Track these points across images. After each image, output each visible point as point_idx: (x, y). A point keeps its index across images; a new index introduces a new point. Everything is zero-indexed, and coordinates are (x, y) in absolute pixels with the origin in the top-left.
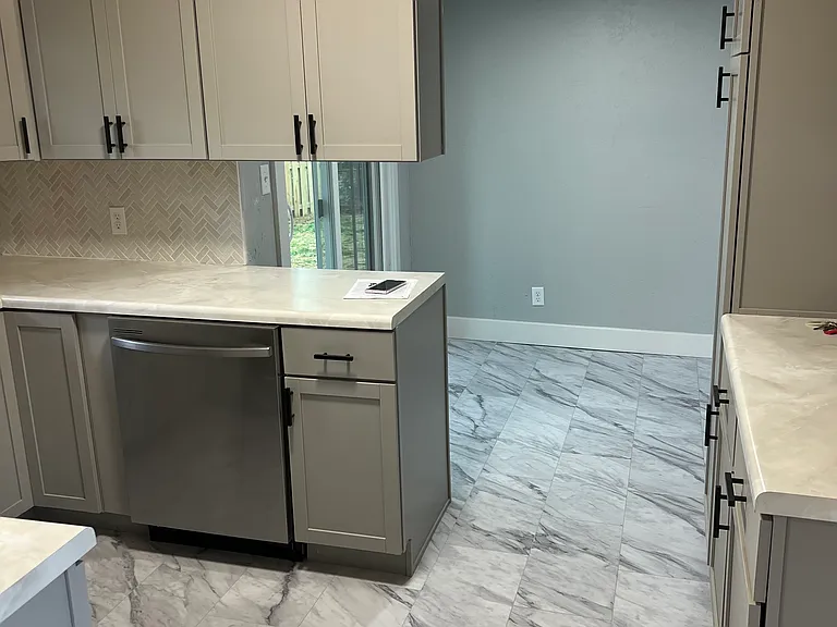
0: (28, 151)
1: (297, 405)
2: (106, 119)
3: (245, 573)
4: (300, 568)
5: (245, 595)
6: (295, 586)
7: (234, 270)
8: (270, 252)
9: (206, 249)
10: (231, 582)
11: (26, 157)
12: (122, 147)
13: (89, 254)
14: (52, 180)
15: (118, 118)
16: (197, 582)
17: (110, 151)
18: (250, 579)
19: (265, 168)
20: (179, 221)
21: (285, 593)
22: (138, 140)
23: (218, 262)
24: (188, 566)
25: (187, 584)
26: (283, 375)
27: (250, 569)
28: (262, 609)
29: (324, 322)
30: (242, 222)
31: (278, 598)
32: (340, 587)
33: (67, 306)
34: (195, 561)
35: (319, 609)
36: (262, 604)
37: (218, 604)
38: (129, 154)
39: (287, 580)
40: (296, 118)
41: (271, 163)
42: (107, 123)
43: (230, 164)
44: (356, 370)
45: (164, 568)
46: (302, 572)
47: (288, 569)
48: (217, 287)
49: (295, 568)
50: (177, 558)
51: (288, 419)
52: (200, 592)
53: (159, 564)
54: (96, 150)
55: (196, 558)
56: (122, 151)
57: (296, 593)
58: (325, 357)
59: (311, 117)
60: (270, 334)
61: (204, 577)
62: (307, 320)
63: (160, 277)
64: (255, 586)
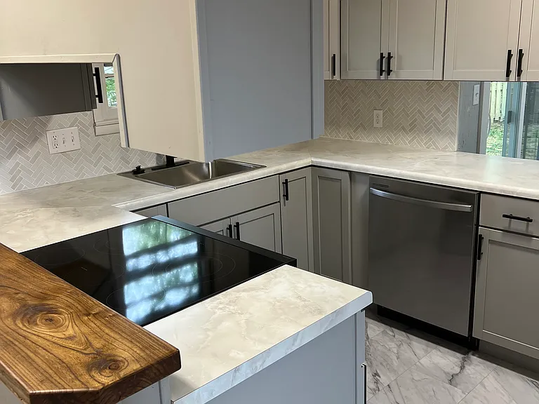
0: (334, 75)
1: (486, 247)
2: (382, 54)
3: (435, 348)
4: (473, 355)
5: (436, 362)
6: (470, 365)
7: (448, 154)
8: (473, 144)
9: (431, 139)
10: (427, 352)
11: (332, 78)
12: (389, 72)
13: (358, 138)
14: (343, 92)
15: (389, 54)
16: (405, 346)
17: (381, 75)
18: (439, 353)
19: (477, 87)
20: (416, 120)
21: (462, 368)
22: (400, 68)
23: (437, 148)
24: (400, 336)
25: (399, 346)
26: (478, 225)
27: (439, 347)
28: (446, 373)
29: (513, 192)
30: (457, 122)
31: (457, 370)
32: (501, 374)
33: (346, 167)
34: (404, 333)
35: (486, 384)
36: (447, 370)
37: (418, 363)
38: (393, 76)
39: (464, 360)
40: (510, 51)
41: (482, 83)
42: (382, 57)
43: (455, 83)
44: (533, 229)
45: (384, 333)
46: (475, 357)
47: (465, 353)
48: (437, 164)
49: (470, 354)
50: (394, 329)
51: (477, 254)
52: (406, 353)
53: (382, 330)
54: (373, 74)
55: (404, 331)
56: (389, 74)
57: (469, 369)
58: (511, 217)
59: (521, 51)
60: (473, 197)
61: (409, 345)
62: (501, 191)
63: (401, 154)
64: (443, 359)
